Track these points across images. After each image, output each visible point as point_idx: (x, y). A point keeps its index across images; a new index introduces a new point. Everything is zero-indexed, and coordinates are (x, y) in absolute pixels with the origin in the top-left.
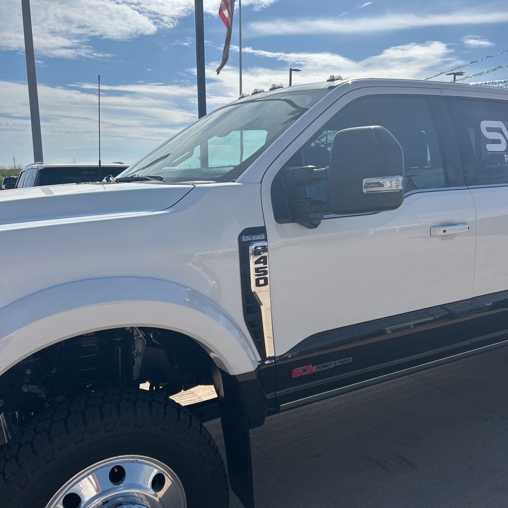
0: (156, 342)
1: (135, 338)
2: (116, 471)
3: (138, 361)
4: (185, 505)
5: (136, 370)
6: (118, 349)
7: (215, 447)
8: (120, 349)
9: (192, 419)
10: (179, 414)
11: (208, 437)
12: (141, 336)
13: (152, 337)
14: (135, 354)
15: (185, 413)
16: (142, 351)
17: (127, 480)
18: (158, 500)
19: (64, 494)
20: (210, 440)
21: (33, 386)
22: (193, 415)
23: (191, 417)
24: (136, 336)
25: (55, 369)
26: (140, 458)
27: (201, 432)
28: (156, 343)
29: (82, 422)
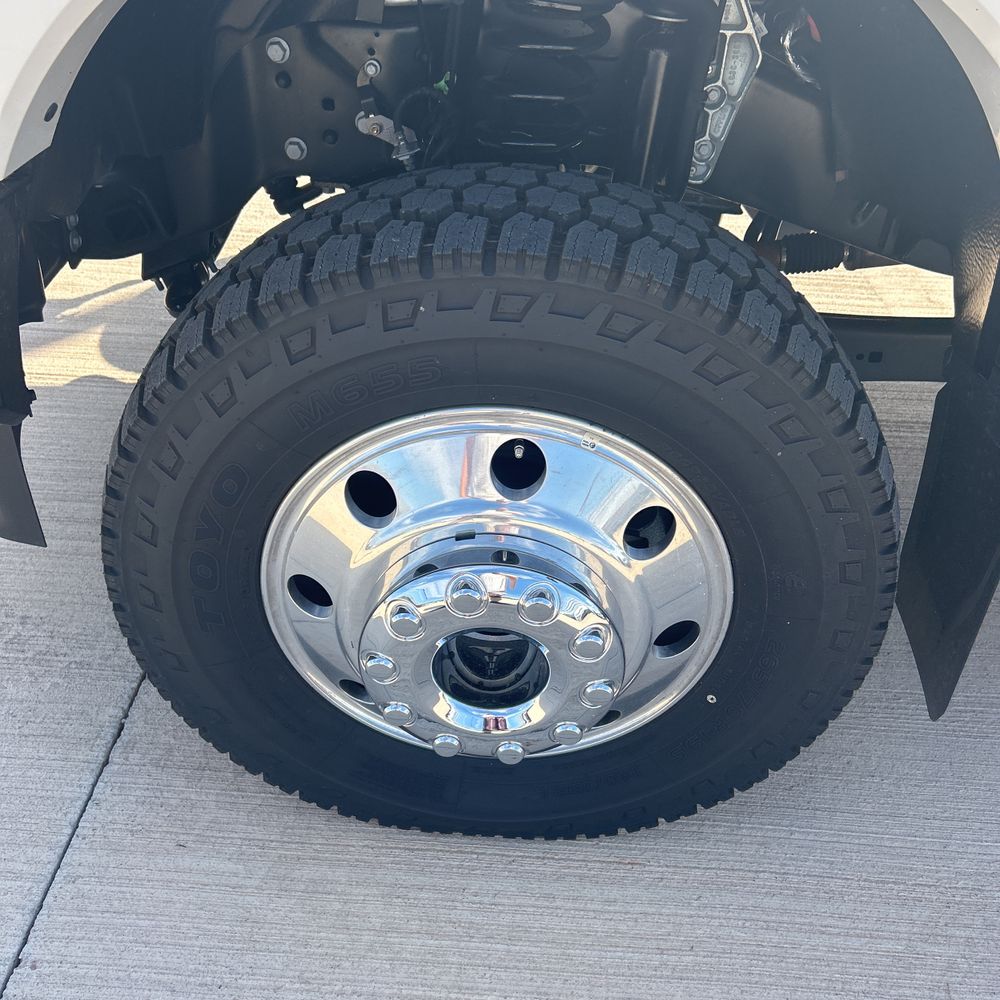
0: (798, 69)
1: (729, 33)
2: (519, 453)
3: (719, 123)
4: (722, 619)
5: (705, 151)
6: (658, 57)
7: (888, 488)
8: (664, 58)
9: (835, 367)
10: (784, 332)
11: (872, 448)
12: (749, 29)
13: (787, 43)
14: (714, 96)
15: (814, 335)
16: (740, 94)
17: (545, 492)
18: (633, 580)
19: (352, 468)
20: (875, 458)
21: (381, 119)
22: (841, 351)
23: (829, 358)
24: (730, 27)
25: (447, 76)
26: (607, 441)
27: (851, 423)
28: (794, 74)
29: (414, 255)
